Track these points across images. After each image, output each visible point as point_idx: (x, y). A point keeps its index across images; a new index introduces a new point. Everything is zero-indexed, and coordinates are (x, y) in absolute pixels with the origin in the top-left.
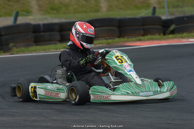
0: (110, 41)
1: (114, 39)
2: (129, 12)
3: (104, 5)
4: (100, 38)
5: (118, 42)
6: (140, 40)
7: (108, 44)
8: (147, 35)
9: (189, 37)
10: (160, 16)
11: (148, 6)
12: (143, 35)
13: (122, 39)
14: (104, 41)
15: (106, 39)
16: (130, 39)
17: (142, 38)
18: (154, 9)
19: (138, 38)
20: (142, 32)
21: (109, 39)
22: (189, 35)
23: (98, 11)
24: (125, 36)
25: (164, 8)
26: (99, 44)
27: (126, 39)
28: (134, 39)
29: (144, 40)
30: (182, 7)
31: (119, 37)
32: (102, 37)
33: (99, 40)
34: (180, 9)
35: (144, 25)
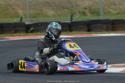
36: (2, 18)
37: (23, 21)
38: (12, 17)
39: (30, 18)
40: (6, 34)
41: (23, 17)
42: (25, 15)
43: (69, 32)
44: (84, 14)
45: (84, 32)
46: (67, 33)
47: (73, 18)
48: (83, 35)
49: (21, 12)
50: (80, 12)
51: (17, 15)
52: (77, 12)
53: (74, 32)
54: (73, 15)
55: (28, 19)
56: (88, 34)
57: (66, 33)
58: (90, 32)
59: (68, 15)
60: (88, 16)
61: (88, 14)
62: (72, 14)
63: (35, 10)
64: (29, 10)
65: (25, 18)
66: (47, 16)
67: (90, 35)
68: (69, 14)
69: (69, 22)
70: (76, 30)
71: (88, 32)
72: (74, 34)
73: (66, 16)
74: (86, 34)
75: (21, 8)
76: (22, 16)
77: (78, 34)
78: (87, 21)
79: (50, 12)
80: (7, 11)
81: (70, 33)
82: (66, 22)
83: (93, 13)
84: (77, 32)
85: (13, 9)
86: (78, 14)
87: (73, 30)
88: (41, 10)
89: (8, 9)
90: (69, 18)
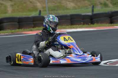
0: (13, 31)
1: (16, 29)
2: (25, 13)
3: (10, 9)
4: (7, 29)
5: (18, 32)
6: (31, 30)
7: (12, 33)
8: (36, 27)
9: (61, 29)
10: (44, 16)
11: (36, 10)
12: (33, 27)
13: (20, 30)
14: (10, 31)
15: (11, 30)
16: (25, 30)
17: (33, 29)
18: (40, 11)
19: (30, 29)
20: (33, 25)
21: (13, 30)
22: (61, 27)
23: (6, 13)
24: (23, 28)
25: (46, 11)
26: (7, 33)
27: (23, 30)
28: (28, 30)
29: (34, 30)
30: (57, 10)
31: (19, 28)
32: (8, 29)
33: (7, 30)
34: (56, 12)
35: (34, 21)
36: (19, 11)
37: (42, 15)
38: (29, 11)
39: (49, 11)
40: (24, 29)
41: (42, 10)
42: (43, 8)
43: (90, 25)
44: (106, 5)
45: (106, 24)
46: (89, 26)
47: (94, 10)
48: (105, 27)
49: (39, 5)
50: (101, 4)
51: (35, 9)
52: (98, 3)
53: (95, 24)
54: (95, 6)
55: (47, 12)
56: (111, 26)
57: (87, 26)
58: (113, 24)
59: (89, 7)
60: (109, 7)
61: (110, 5)
62: (93, 6)
63: (54, 2)
64: (48, 3)
65: (43, 11)
66: (67, 9)
67: (113, 27)
68: (90, 5)
69: (90, 14)
70: (98, 22)
71: (110, 24)
72: (96, 27)
73: (87, 8)
74: (108, 26)
75: (39, 2)
76: (40, 9)
77: (100, 26)
78: (109, 12)
79: (70, 4)
80: (25, 5)
81: (92, 25)
82: (87, 14)
83: (115, 4)
84: (99, 24)
85: (31, 2)
86: (100, 6)
87: (95, 23)
88: (60, 3)
89: (25, 3)
90: (90, 10)
